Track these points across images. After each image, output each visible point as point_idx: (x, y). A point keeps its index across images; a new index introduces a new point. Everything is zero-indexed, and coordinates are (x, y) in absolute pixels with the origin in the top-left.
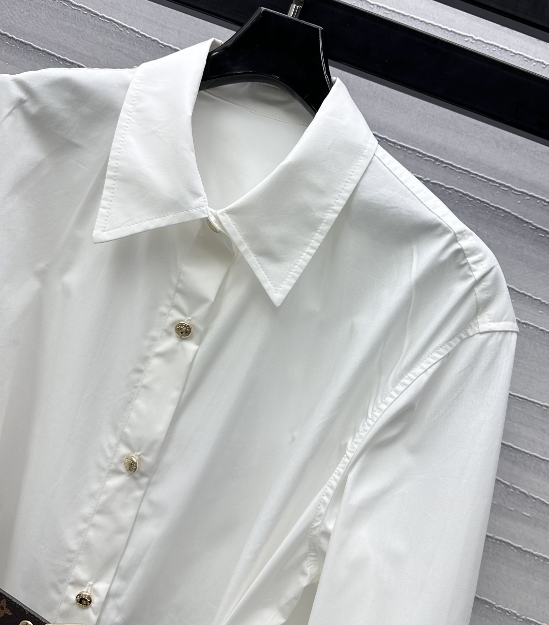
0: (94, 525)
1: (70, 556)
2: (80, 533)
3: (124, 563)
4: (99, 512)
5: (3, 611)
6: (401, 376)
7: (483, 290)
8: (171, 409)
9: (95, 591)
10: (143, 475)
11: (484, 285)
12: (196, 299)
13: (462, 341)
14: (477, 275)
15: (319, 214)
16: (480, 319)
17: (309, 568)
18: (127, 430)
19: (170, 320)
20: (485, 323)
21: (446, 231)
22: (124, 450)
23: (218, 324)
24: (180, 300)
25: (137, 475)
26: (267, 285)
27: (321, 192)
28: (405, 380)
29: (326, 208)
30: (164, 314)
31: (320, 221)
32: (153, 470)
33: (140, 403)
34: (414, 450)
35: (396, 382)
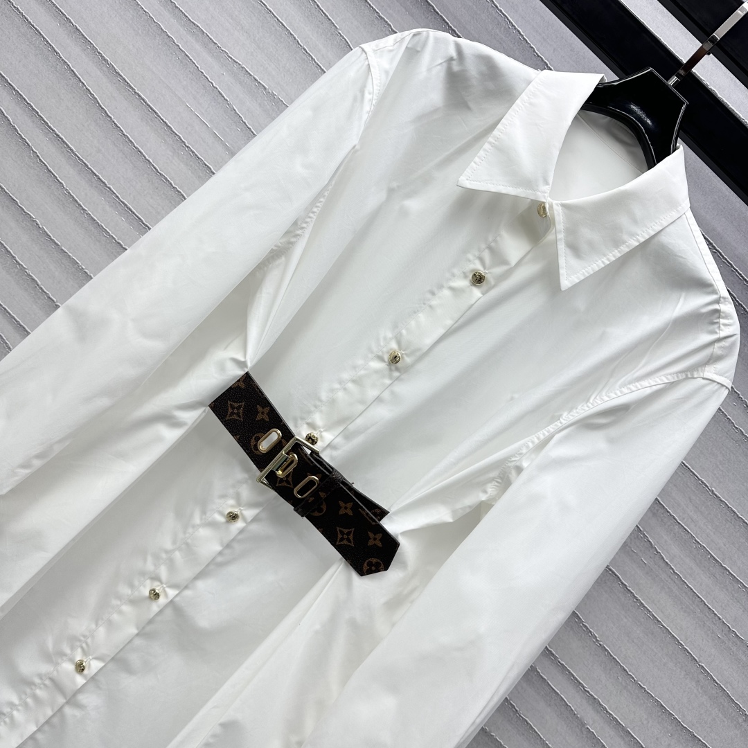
0: (345, 389)
1: (318, 403)
2: (332, 390)
3: (352, 427)
4: (354, 381)
5: (262, 415)
6: (630, 383)
7: (721, 347)
8: (441, 331)
9: (321, 437)
10: (397, 369)
11: (723, 344)
12: (498, 257)
13: (687, 378)
14: (722, 334)
15: (625, 237)
16: (707, 368)
17: (491, 489)
18: (404, 332)
19: (472, 266)
20: (710, 372)
21: (715, 292)
22: (394, 345)
24: (487, 256)
25: (393, 368)
26: (562, 271)
27: (635, 221)
28: (632, 387)
29: (632, 235)
30: (470, 261)
31: (624, 242)
32: (407, 369)
33: (422, 317)
34: (611, 441)
35: (624, 385)
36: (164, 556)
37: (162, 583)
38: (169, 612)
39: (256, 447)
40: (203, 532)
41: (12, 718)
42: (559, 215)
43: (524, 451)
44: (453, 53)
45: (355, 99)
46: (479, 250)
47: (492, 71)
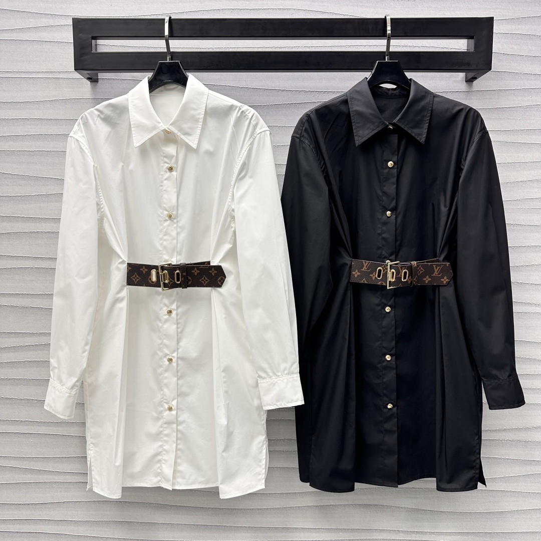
0: (165, 240)
1: (161, 252)
2: (161, 244)
3: (178, 249)
4: (165, 235)
5: (145, 270)
6: (239, 156)
7: (254, 121)
8: (175, 195)
10: (174, 219)
11: (253, 119)
12: (169, 157)
13: (254, 139)
14: (250, 117)
15: (198, 117)
16: (256, 130)
17: (232, 225)
18: (164, 205)
19: (165, 167)
20: (258, 131)
21: (237, 107)
22: (166, 213)
23: (180, 162)
24: (166, 160)
25: (172, 220)
26: (190, 143)
27: (196, 110)
28: (241, 156)
29: (199, 114)
30: (163, 166)
31: (199, 118)
32: (177, 216)
33: (165, 196)
34: (251, 177)
35: (238, 158)
36: (162, 346)
37: (169, 355)
38: (180, 362)
39: (152, 282)
40: (165, 326)
41: (165, 450)
42: (173, 129)
43: (230, 204)
44: (97, 113)
45: (81, 152)
46: (162, 160)
47: (114, 107)
